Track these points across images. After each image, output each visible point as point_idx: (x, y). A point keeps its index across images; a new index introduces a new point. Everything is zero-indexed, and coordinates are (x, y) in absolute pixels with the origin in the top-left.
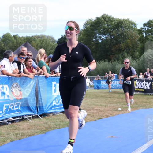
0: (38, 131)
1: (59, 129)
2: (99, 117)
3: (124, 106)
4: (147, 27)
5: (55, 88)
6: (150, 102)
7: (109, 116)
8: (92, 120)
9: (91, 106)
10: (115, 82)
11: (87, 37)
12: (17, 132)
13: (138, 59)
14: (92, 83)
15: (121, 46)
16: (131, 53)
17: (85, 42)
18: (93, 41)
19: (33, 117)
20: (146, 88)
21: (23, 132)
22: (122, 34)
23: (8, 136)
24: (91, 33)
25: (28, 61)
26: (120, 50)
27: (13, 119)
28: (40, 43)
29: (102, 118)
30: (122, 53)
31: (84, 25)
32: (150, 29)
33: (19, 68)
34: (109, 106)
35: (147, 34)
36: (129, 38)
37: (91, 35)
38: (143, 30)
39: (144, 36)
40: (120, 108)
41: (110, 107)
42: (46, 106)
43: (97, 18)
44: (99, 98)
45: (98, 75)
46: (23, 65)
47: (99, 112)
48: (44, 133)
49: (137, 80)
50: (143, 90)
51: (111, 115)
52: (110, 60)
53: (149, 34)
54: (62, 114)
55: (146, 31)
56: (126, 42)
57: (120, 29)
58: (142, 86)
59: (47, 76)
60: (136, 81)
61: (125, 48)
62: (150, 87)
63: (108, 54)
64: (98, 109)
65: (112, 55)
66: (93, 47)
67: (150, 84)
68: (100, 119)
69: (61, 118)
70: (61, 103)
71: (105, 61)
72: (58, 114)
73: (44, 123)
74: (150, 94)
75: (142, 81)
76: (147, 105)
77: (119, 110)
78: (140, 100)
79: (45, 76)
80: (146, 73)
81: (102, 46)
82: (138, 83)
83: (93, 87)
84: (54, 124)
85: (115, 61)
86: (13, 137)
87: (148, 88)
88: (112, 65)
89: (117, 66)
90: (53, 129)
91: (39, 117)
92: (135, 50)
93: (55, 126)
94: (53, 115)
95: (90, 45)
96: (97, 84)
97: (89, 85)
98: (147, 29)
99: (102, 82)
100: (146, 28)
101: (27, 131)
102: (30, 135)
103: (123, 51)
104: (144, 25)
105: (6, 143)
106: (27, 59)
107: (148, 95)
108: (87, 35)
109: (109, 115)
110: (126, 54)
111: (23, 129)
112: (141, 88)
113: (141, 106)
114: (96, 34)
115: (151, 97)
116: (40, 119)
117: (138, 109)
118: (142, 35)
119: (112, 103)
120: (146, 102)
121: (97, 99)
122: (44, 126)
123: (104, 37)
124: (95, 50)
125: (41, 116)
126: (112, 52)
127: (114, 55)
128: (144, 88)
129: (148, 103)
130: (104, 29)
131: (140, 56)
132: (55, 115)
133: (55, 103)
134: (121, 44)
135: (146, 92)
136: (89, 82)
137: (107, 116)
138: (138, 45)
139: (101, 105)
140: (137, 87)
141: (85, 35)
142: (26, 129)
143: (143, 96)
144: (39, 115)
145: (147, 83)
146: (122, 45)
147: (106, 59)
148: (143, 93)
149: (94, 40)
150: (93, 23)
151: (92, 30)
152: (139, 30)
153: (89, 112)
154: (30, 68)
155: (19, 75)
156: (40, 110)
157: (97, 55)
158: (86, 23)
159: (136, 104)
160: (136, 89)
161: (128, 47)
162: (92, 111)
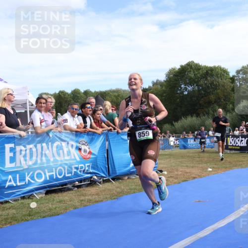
0: (108, 196)
1: (134, 194)
2: (183, 179)
3: (214, 166)
4: (241, 74)
6: (247, 161)
7: (196, 178)
8: (175, 183)
9: (175, 168)
11: (170, 88)
12: (82, 198)
14: (177, 142)
16: (223, 106)
17: (168, 94)
18: (178, 94)
19: (103, 180)
20: (242, 145)
21: (90, 197)
22: (212, 83)
23: (71, 202)
24: (175, 84)
25: (96, 114)
26: (209, 103)
27: (80, 184)
28: (115, 98)
29: (187, 181)
30: (212, 106)
31: (167, 74)
33: (85, 122)
34: (197, 167)
36: (220, 88)
37: (175, 86)
41: (199, 168)
43: (182, 66)
44: (185, 158)
46: (89, 118)
47: (185, 174)
48: (114, 199)
50: (239, 148)
51: (199, 176)
52: (198, 115)
56: (216, 93)
57: (209, 78)
58: (237, 143)
60: (229, 137)
61: (215, 99)
62: (246, 143)
63: (196, 108)
64: (184, 170)
65: (200, 108)
66: (178, 100)
67: (247, 140)
71: (192, 116)
73: (116, 188)
75: (237, 137)
76: (244, 164)
77: (210, 171)
78: (235, 159)
81: (188, 99)
82: (233, 140)
83: (179, 146)
84: (128, 188)
85: (204, 115)
86: (77, 204)
87: (245, 146)
88: (200, 120)
89: (207, 122)
90: (126, 194)
91: (111, 181)
92: (228, 103)
93: (129, 190)
94: (128, 178)
95: (175, 98)
96: (183, 143)
99: (189, 140)
100: (239, 76)
101: (94, 197)
102: (97, 202)
103: (214, 104)
104: (237, 72)
105: (68, 211)
106: (94, 112)
107: (244, 153)
108: (169, 87)
110: (217, 107)
111: (90, 195)
112: (235, 146)
113: (236, 166)
114: (181, 85)
116: (112, 183)
117: (232, 169)
119: (201, 163)
120: (242, 161)
121: (182, 160)
122: (115, 191)
123: (190, 88)
124: (180, 103)
125: (113, 179)
126: (200, 104)
127: (202, 108)
128: (240, 145)
129: (244, 162)
130: (191, 78)
132: (130, 178)
134: (210, 96)
135: (242, 149)
136: (174, 141)
137: (194, 178)
139: (187, 166)
140: (231, 144)
142: (93, 195)
143: (238, 155)
145: (243, 139)
146: (212, 96)
147: (194, 113)
148: (238, 152)
149: (179, 92)
150: (177, 72)
151: (176, 80)
152: (231, 78)
153: (172, 174)
154: (98, 123)
155: (84, 129)
157: (183, 109)
158: (168, 72)
160: (229, 147)
161: (219, 98)
162: (176, 173)
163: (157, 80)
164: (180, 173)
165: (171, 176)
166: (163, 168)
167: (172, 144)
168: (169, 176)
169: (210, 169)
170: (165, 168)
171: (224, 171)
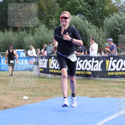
3: (32, 93)
7: (8, 108)
10: (23, 60)
34: (10, 94)
40: (26, 96)
41: (12, 95)
49: (53, 58)
51: (12, 105)
77: (26, 100)
88: (18, 36)
89: (25, 38)
92: (52, 16)
99: (2, 60)
109: (10, 107)
112: (58, 69)
113: (57, 94)
117: (52, 98)
119: (16, 90)
137: (6, 108)
138: (56, 9)
160: (50, 71)
169: (26, 98)
171: (43, 99)
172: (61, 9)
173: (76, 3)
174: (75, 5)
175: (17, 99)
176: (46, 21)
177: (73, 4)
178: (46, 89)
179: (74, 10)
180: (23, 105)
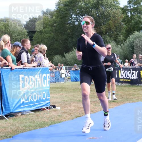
0: (4, 135)
1: (30, 131)
2: (77, 115)
4: (133, 4)
5: (23, 82)
6: (137, 95)
8: (69, 119)
9: (68, 102)
11: (60, 18)
13: (122, 43)
14: (68, 74)
15: (101, 29)
16: (114, 37)
17: (58, 25)
18: (68, 24)
22: (103, 13)
24: (66, 14)
29: (81, 116)
30: (103, 37)
31: (57, 4)
32: (136, 6)
35: (132, 13)
36: (111, 19)
37: (66, 16)
38: (127, 8)
39: (128, 15)
42: (13, 104)
44: (77, 92)
45: (76, 65)
47: (78, 109)
48: (10, 137)
49: (122, 69)
50: (130, 80)
53: (135, 13)
54: (33, 113)
55: (131, 9)
56: (108, 24)
57: (100, 8)
58: (128, 76)
59: (13, 68)
60: (120, 70)
61: (106, 30)
64: (76, 105)
66: (69, 31)
67: (138, 73)
68: (79, 117)
69: (32, 118)
70: (30, 99)
72: (28, 114)
73: (10, 125)
74: (138, 85)
76: (135, 98)
78: (127, 93)
79: (10, 67)
80: (132, 60)
81: (78, 29)
82: (124, 73)
83: (70, 79)
84: (23, 125)
87: (136, 78)
90: (21, 131)
91: (5, 118)
92: (119, 33)
93: (24, 128)
94: (22, 114)
95: (65, 29)
96: (75, 75)
97: (65, 77)
98: (132, 7)
100: (130, 6)
103: (105, 34)
104: (128, 2)
107: (135, 86)
110: (108, 38)
113: (127, 100)
114: (72, 15)
115: (139, 88)
116: (6, 120)
117: (123, 104)
118: (126, 14)
121: (74, 93)
122: (10, 129)
124: (71, 34)
125: (7, 116)
128: (131, 78)
129: (135, 96)
130: (81, 8)
131: (125, 40)
132: (24, 114)
133: (24, 100)
134: (101, 27)
135: (133, 82)
136: (65, 73)
138: (122, 27)
140: (122, 77)
141: (58, 16)
143: (129, 88)
144: (5, 116)
145: (134, 72)
146: (103, 27)
148: (130, 84)
149: (69, 22)
151: (67, 10)
152: (123, 9)
153: (65, 110)
156: (6, 110)
157: (74, 40)
158: (58, 2)
159: (121, 98)
160: (121, 80)
161: (110, 29)
162: (69, 108)
163: (48, 10)
164: (73, 108)
165: (64, 112)
166: (56, 103)
167: (63, 76)
168: (63, 112)
170: (58, 103)
171: (116, 105)
172: (127, 26)
173: (139, 21)
174: (138, 23)
175: (95, 106)
176: (114, 38)
177: (137, 22)
178: (117, 96)
179: (138, 27)
180: (101, 111)
